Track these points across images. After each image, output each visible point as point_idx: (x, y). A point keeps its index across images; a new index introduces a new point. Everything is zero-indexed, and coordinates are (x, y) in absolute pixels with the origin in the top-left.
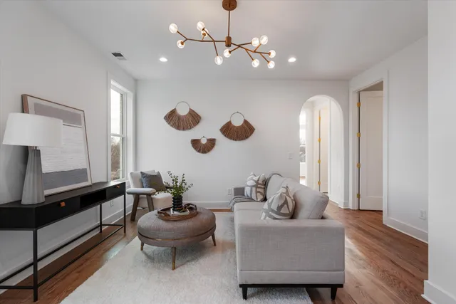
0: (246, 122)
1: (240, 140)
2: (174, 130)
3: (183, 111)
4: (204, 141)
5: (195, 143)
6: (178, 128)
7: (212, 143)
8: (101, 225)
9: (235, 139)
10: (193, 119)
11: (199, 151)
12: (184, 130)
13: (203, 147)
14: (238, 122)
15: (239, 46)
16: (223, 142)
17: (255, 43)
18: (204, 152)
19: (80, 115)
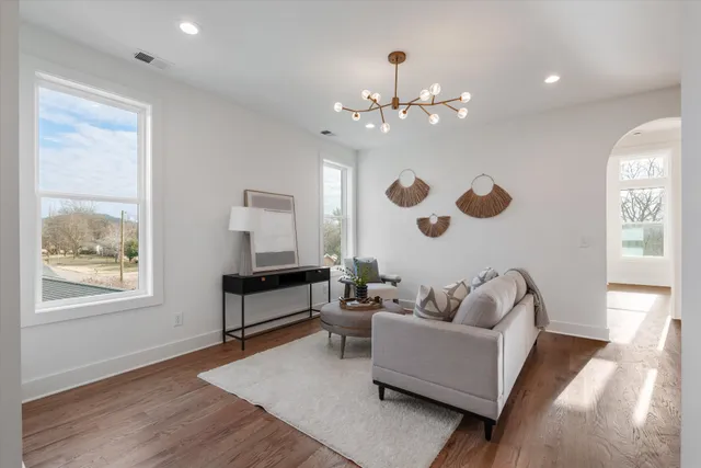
0: (496, 188)
1: (487, 216)
2: (396, 207)
3: (407, 183)
4: (434, 221)
5: (423, 224)
6: (401, 204)
7: (445, 222)
8: (311, 310)
9: (479, 216)
10: (421, 191)
11: (427, 235)
12: (408, 206)
13: (434, 229)
14: (483, 190)
15: (410, 104)
16: (460, 220)
17: (425, 96)
18: (434, 235)
19: (289, 201)
